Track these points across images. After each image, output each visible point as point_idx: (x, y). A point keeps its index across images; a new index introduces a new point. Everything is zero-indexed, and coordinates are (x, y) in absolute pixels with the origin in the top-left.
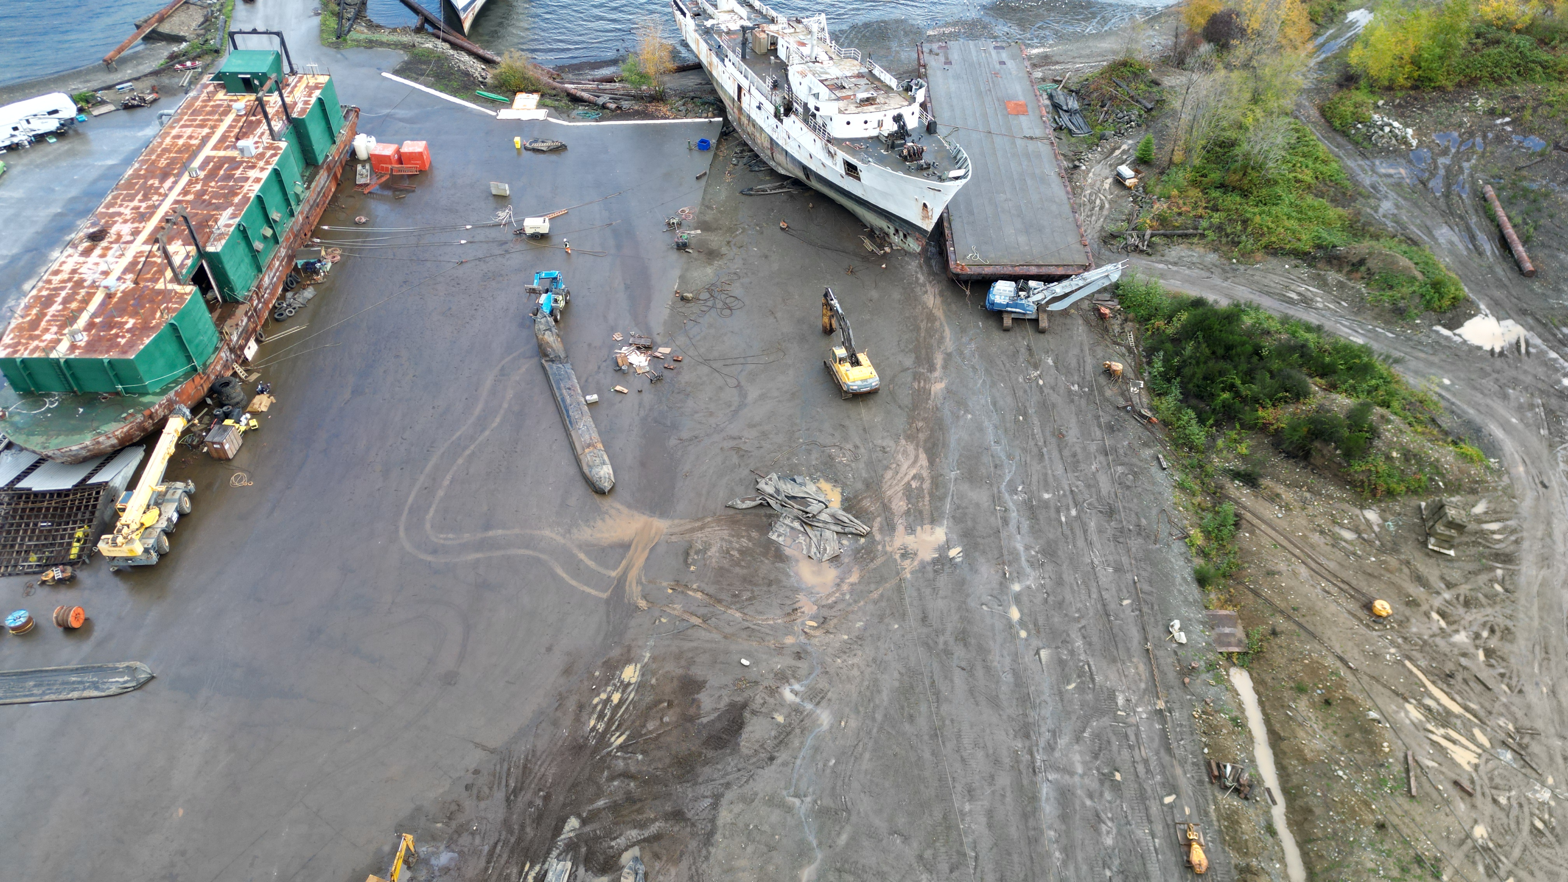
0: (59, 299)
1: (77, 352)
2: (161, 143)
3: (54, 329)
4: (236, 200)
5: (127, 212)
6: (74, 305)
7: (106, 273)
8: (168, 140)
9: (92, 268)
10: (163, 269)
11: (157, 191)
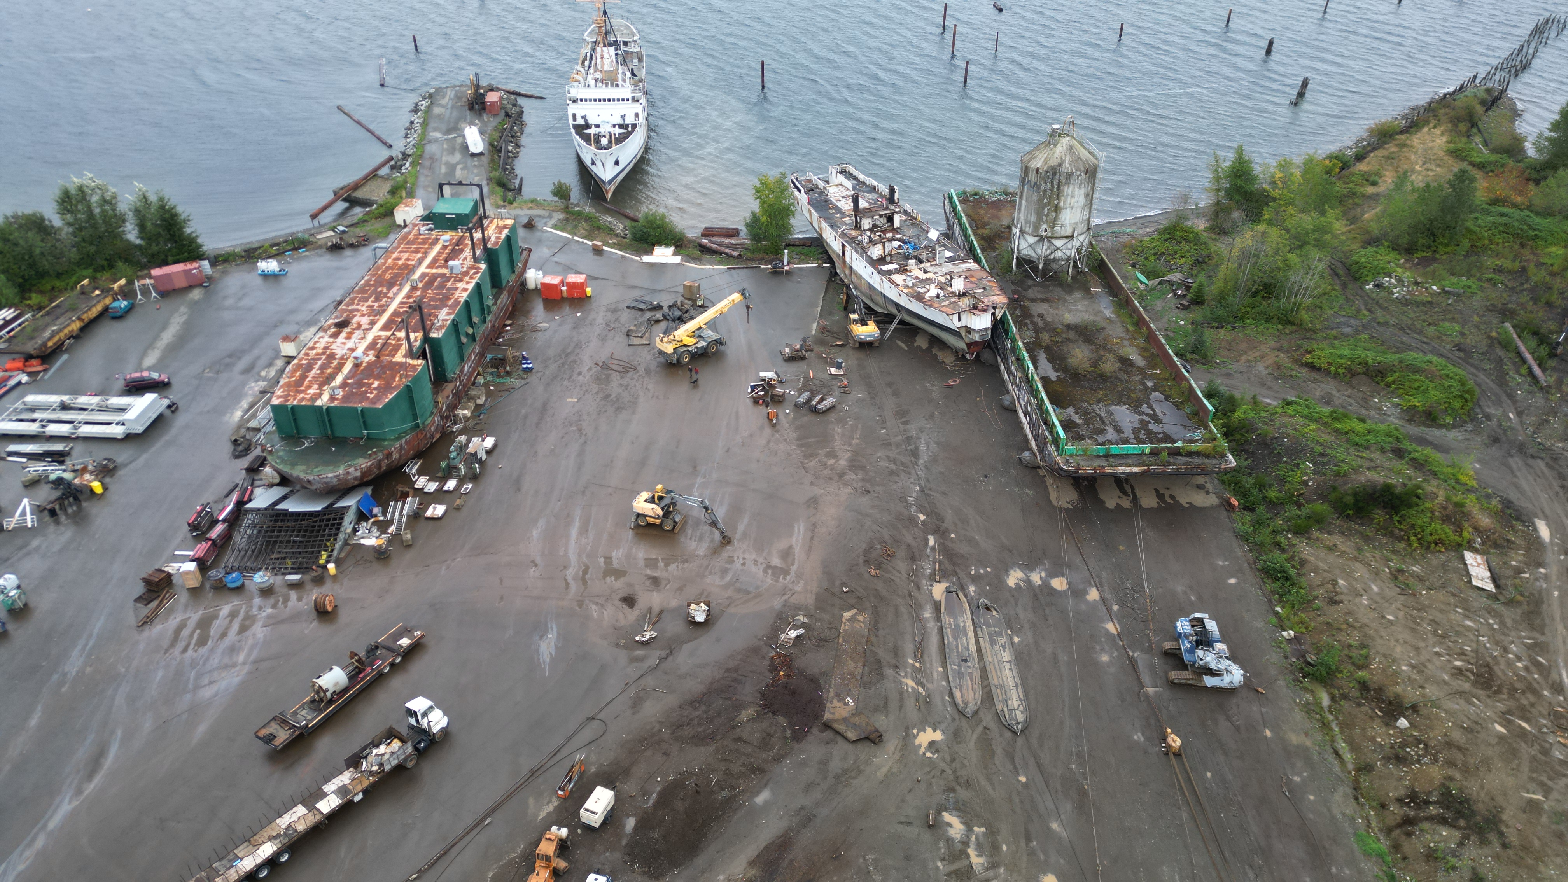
0: (317, 366)
1: (336, 402)
2: (385, 263)
3: (316, 386)
4: (450, 303)
5: (364, 308)
6: (329, 371)
7: (352, 350)
8: (390, 261)
9: (340, 346)
10: (397, 348)
11: (386, 295)
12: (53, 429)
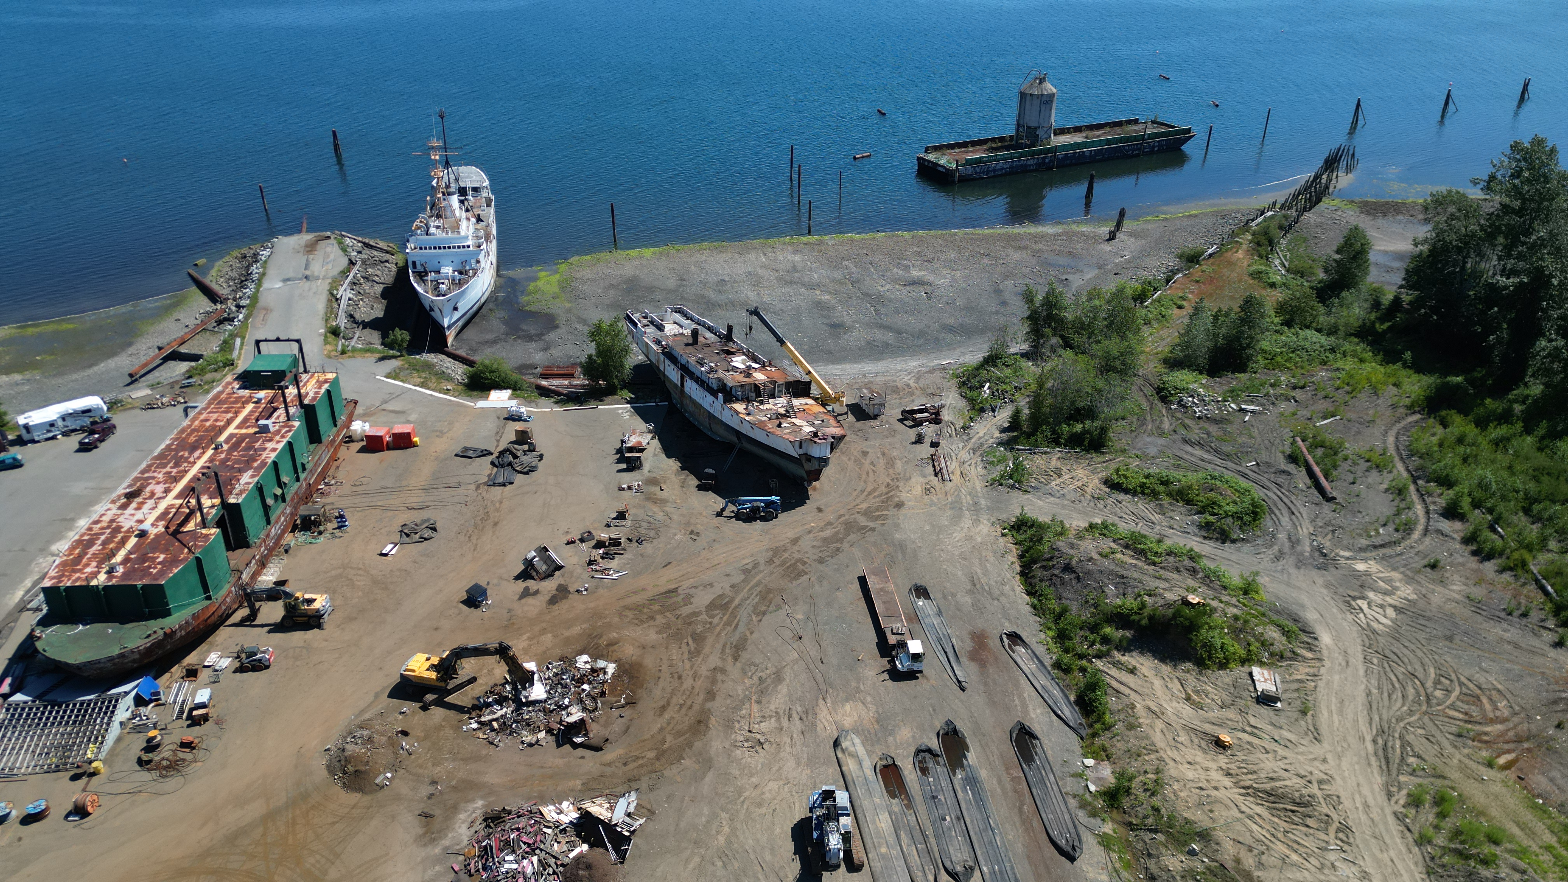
0: (99, 542)
1: (114, 581)
2: (191, 425)
4: (255, 465)
5: (160, 476)
7: (140, 521)
8: (197, 423)
9: (131, 518)
10: (191, 517)
11: (186, 460)
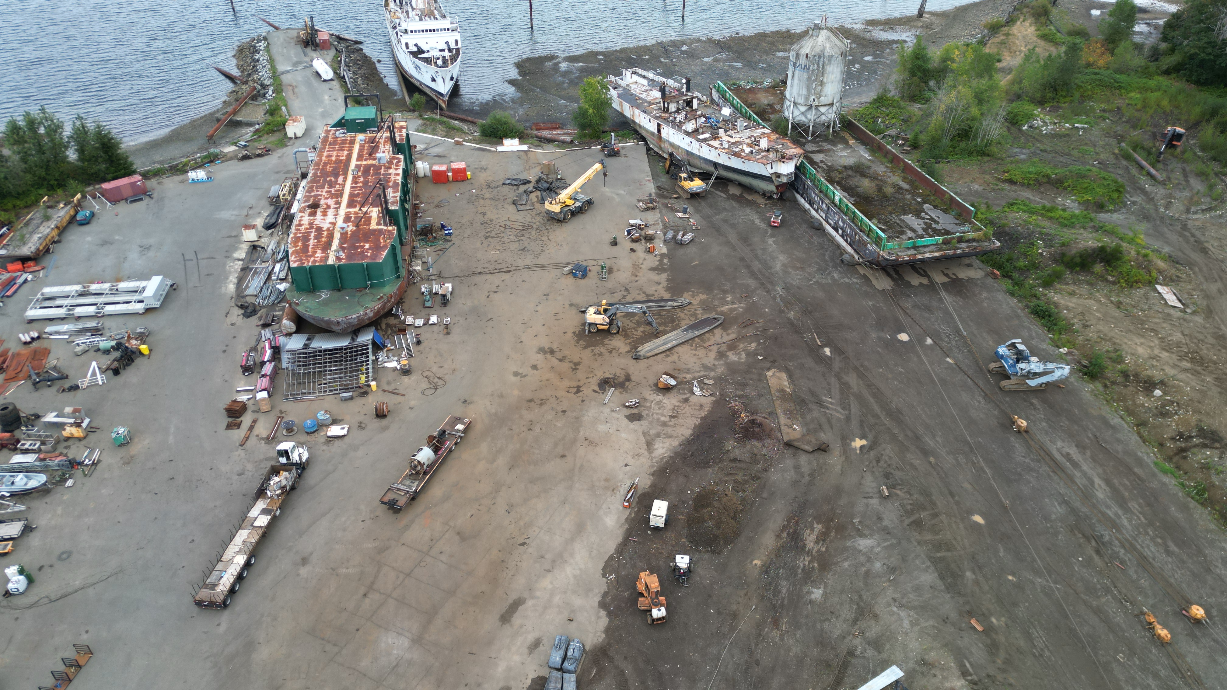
1: (342, 261)
2: (321, 160)
3: (319, 251)
4: (391, 184)
5: (324, 193)
6: (323, 239)
7: (334, 224)
8: (324, 158)
9: (323, 221)
10: (369, 219)
11: (336, 183)
12: (79, 311)
